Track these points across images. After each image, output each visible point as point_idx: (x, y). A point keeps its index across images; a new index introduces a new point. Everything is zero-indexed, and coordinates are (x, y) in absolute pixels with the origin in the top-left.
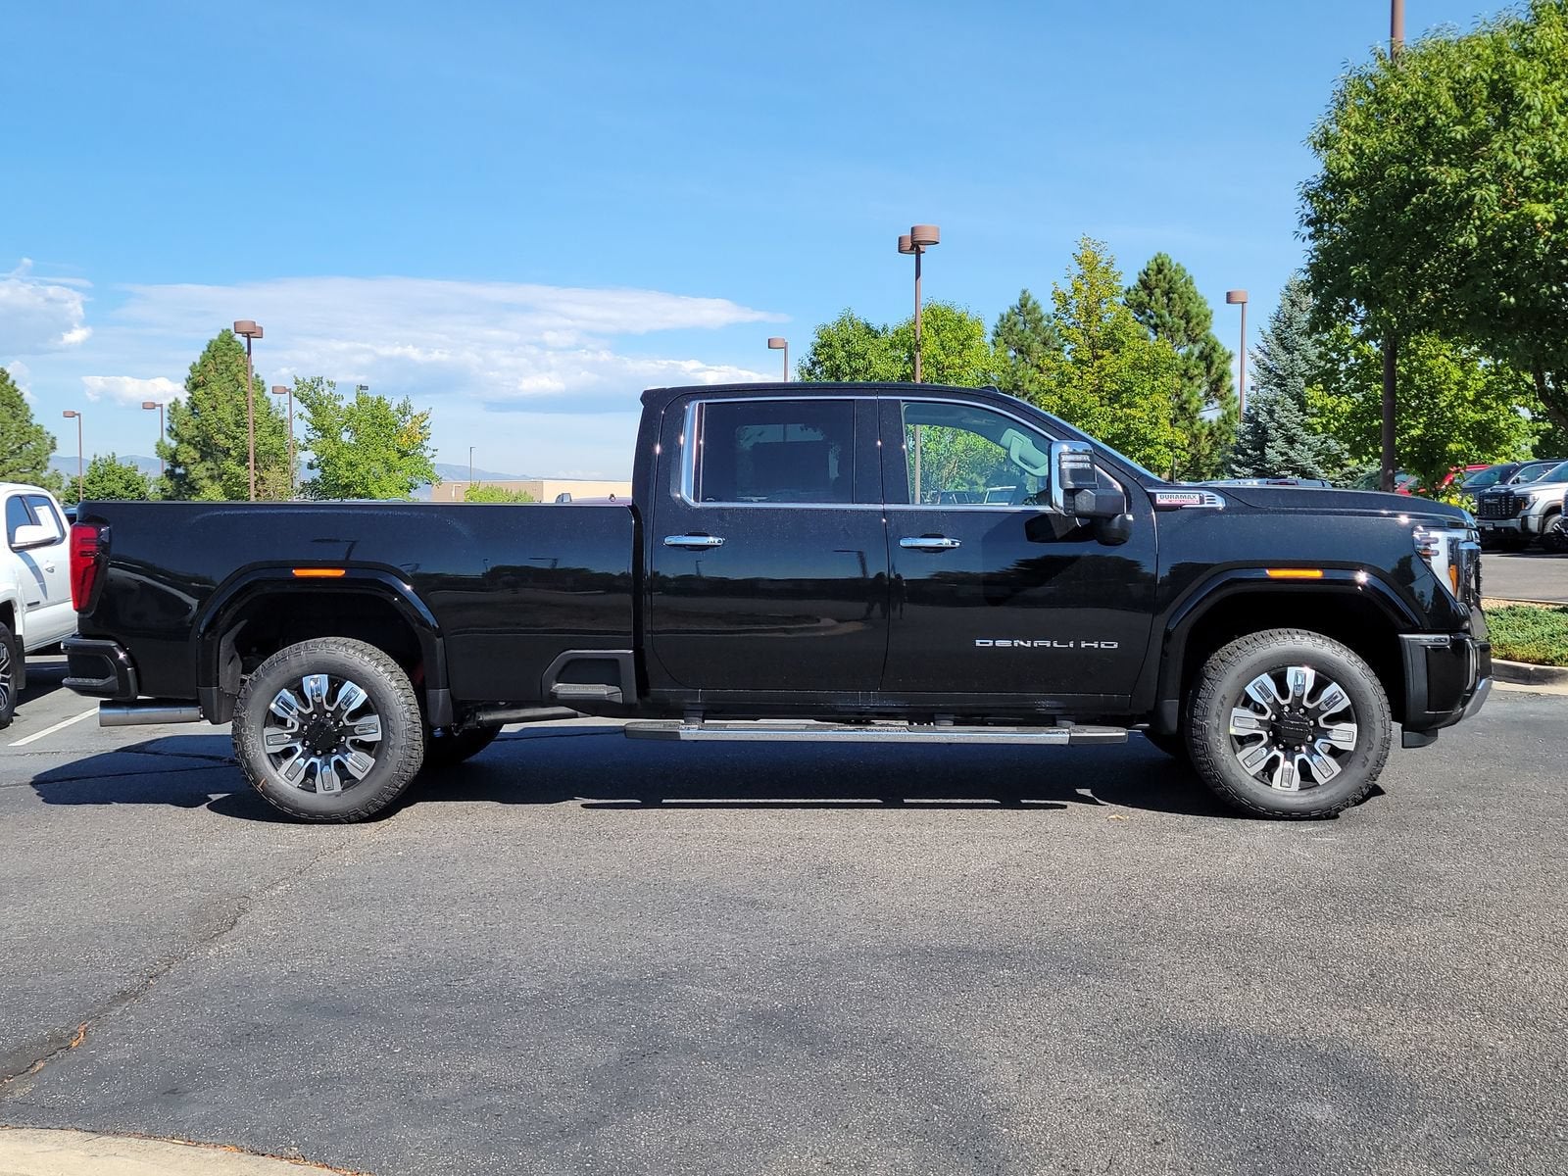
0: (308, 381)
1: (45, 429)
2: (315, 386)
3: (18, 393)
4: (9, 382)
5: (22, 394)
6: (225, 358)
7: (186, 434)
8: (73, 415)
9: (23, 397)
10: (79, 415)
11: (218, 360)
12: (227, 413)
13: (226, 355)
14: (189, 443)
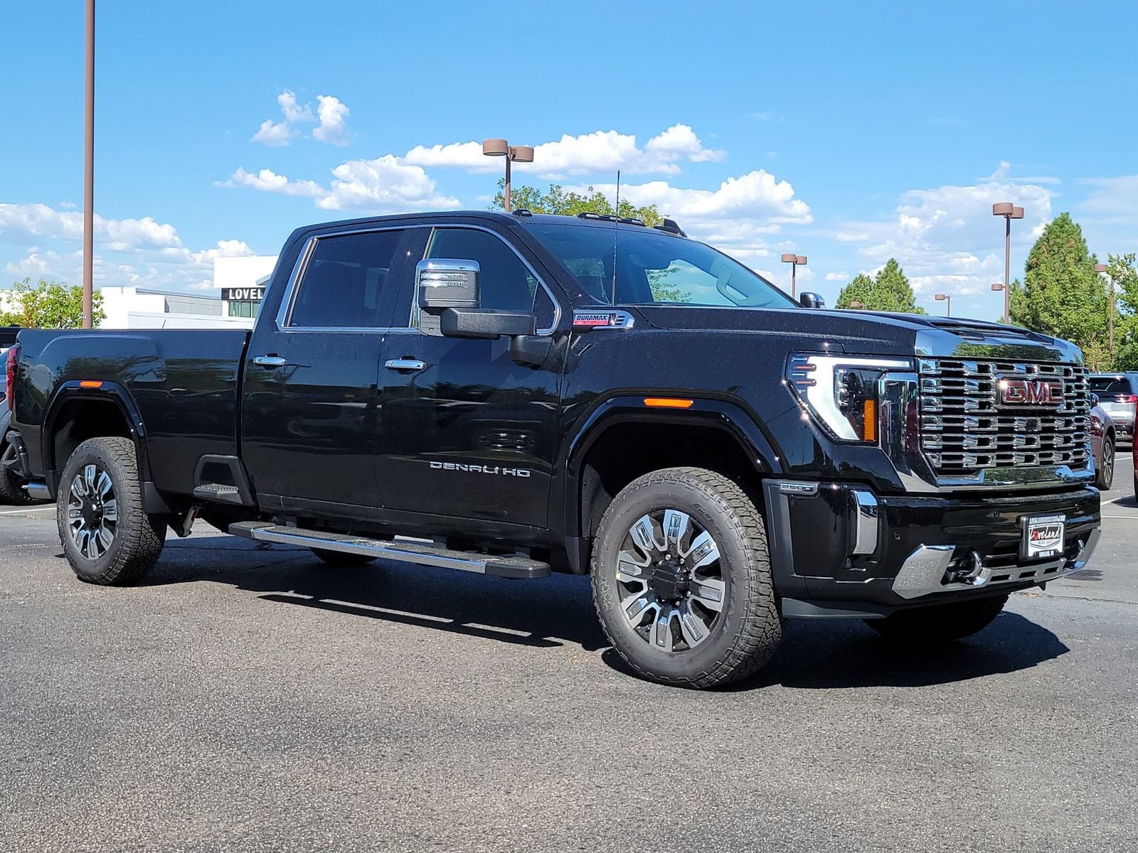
0: (1122, 258)
1: (925, 310)
2: (1128, 262)
3: (905, 280)
4: (898, 271)
5: (907, 281)
6: (1058, 240)
7: (1019, 313)
8: (944, 297)
9: (908, 283)
10: (949, 298)
11: (1051, 242)
12: (1055, 293)
13: (1058, 237)
14: (1021, 321)
